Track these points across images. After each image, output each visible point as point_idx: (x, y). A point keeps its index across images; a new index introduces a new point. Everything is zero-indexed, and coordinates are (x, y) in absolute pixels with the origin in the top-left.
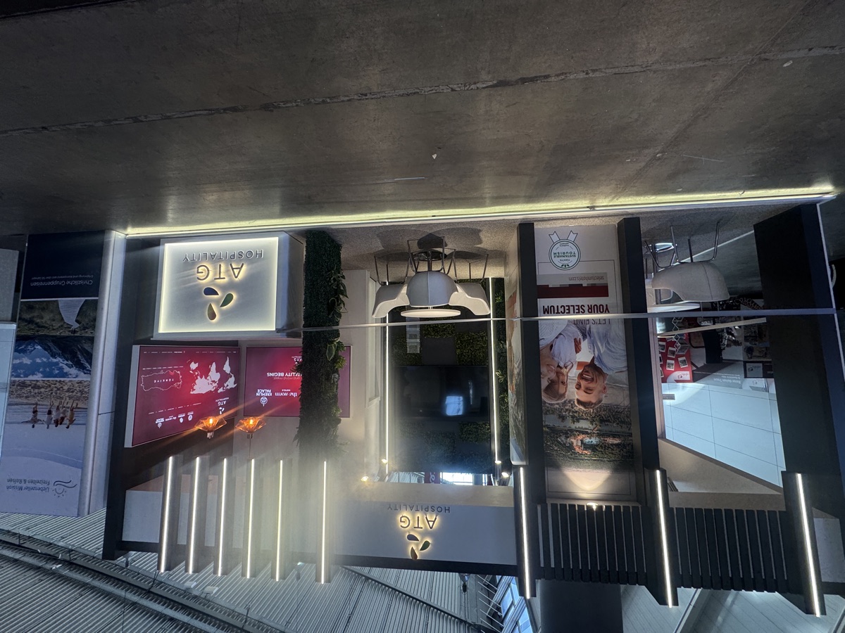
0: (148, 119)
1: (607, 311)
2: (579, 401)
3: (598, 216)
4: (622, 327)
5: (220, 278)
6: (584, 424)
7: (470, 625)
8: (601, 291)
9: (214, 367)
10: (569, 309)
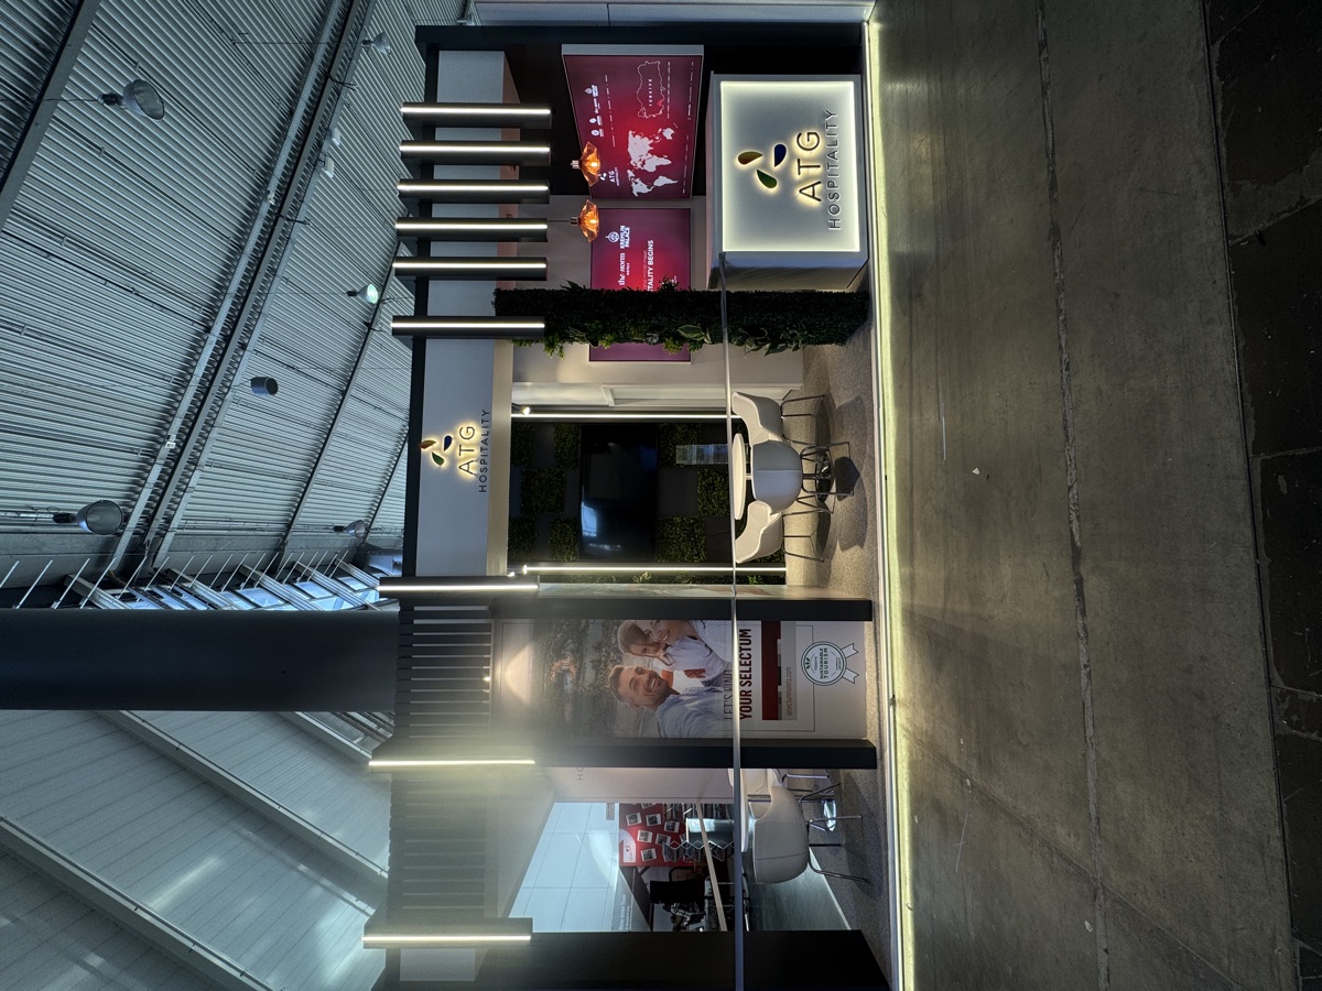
0: (1043, 64)
1: (743, 717)
2: (619, 671)
3: (879, 711)
4: (720, 735)
5: (800, 167)
6: (590, 674)
7: (284, 538)
8: (772, 709)
9: (665, 162)
10: (745, 664)
